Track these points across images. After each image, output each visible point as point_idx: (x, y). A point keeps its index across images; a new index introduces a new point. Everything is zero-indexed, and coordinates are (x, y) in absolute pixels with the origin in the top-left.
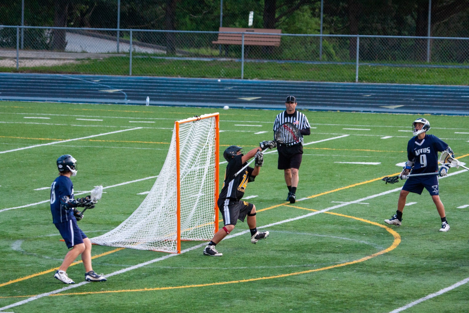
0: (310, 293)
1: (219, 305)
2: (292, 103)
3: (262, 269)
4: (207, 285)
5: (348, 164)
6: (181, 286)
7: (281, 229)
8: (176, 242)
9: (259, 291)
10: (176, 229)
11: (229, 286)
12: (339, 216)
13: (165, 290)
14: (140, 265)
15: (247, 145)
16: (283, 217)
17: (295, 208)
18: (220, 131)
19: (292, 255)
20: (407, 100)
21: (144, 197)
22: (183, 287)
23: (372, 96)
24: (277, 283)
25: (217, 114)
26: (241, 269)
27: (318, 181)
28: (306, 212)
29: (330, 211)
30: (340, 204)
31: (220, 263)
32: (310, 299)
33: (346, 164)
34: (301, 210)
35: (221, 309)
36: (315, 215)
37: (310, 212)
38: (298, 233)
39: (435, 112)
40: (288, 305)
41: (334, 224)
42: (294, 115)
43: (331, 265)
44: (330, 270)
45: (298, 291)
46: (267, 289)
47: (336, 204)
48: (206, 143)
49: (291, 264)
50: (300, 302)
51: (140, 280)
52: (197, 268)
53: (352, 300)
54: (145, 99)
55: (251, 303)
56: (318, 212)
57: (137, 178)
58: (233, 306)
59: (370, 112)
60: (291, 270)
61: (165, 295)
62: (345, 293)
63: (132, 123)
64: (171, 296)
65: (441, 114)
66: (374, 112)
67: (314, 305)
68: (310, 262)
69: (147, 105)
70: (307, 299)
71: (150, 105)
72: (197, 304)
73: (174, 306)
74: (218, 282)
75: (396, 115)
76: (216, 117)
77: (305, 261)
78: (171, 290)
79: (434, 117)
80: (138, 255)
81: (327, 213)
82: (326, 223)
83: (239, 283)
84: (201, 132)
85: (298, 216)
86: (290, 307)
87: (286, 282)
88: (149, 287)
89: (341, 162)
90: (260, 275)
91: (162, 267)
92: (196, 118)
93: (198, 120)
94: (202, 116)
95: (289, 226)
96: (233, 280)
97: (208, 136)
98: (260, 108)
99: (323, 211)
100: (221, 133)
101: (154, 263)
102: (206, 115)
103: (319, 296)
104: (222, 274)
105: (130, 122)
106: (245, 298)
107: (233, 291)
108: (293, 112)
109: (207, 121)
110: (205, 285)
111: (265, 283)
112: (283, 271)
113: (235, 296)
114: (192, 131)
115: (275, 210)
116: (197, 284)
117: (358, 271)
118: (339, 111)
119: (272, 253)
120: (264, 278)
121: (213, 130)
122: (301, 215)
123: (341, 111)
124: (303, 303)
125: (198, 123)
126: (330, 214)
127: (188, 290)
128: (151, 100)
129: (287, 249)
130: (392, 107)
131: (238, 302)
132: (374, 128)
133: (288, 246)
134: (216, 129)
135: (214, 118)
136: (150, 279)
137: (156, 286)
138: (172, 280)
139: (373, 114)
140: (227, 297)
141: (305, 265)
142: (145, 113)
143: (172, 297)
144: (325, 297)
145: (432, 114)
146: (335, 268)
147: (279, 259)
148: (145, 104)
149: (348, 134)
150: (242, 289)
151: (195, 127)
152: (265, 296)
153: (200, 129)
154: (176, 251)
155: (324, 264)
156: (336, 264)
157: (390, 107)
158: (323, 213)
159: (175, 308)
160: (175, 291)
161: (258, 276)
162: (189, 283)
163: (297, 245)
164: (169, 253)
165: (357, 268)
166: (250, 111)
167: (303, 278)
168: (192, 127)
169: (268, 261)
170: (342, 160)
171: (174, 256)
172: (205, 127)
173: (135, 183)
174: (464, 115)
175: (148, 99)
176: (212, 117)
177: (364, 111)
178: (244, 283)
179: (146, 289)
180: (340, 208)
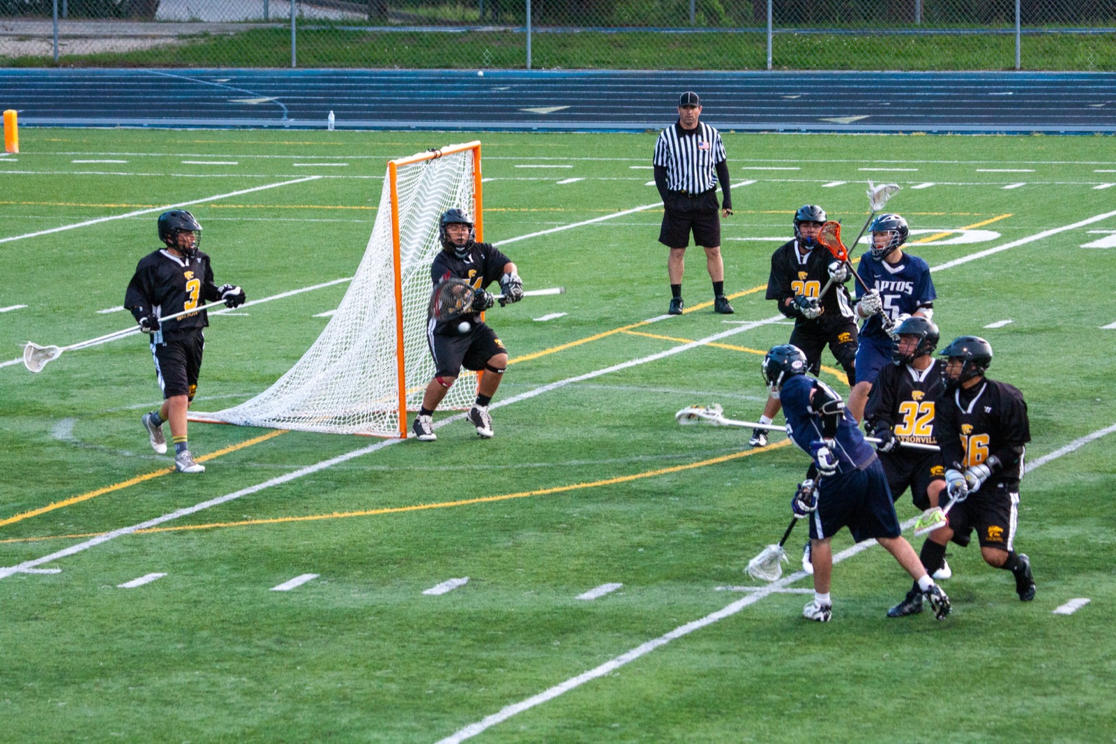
0: (680, 515)
1: (490, 542)
2: (693, 106)
3: (580, 466)
4: (465, 502)
5: (754, 242)
6: (410, 505)
7: (618, 383)
8: (398, 414)
9: (574, 512)
10: (397, 387)
11: (511, 503)
12: (737, 352)
13: (376, 516)
14: (323, 465)
15: (542, 207)
16: (621, 356)
17: (644, 338)
18: (483, 180)
19: (640, 436)
20: (876, 105)
21: (326, 320)
22: (414, 508)
23: (803, 97)
24: (609, 494)
25: (477, 143)
26: (535, 468)
27: (693, 279)
28: (668, 345)
29: (718, 341)
30: (739, 325)
31: (490, 457)
32: (681, 526)
33: (749, 242)
34: (658, 340)
35: (493, 552)
36: (687, 351)
37: (677, 344)
38: (653, 390)
39: (935, 128)
40: (636, 539)
41: (728, 368)
43: (723, 454)
44: (722, 464)
45: (655, 510)
46: (591, 508)
47: (732, 327)
49: (638, 456)
50: (658, 533)
51: (324, 496)
52: (442, 468)
53: (769, 526)
54: (326, 117)
55: (558, 539)
56: (694, 344)
57: (314, 283)
58: (519, 545)
59: (799, 131)
60: (636, 467)
61: (378, 527)
62: (753, 513)
63: (298, 168)
64: (389, 527)
65: (946, 132)
66: (807, 131)
67: (688, 539)
68: (678, 448)
69: (330, 130)
70: (673, 527)
71: (336, 128)
72: (444, 543)
73: (397, 549)
74: (487, 495)
75: (853, 137)
76: (475, 150)
77: (667, 448)
78: (389, 515)
79: (930, 138)
80: (317, 444)
81: (712, 345)
82: (708, 367)
83: (531, 497)
84: (443, 181)
85: (652, 353)
86: (639, 545)
87: (631, 494)
88: (342, 510)
89: (739, 239)
90: (575, 478)
91: (368, 468)
92: (432, 154)
93: (435, 157)
94: (445, 150)
95: (633, 375)
96: (517, 491)
97: (459, 191)
98: (567, 130)
99: (705, 341)
100: (486, 183)
101: (352, 460)
102: (453, 147)
103: (698, 520)
104: (498, 479)
105: (295, 165)
106: (544, 527)
107: (518, 513)
108: (694, 126)
109: (456, 160)
110: (459, 503)
111: (585, 496)
112: (622, 471)
113: (520, 525)
114: (423, 181)
115: (603, 343)
116: (442, 500)
117: (780, 465)
118: (732, 132)
119: (598, 433)
120: (584, 485)
121: (469, 178)
122: (658, 352)
123: (736, 130)
124: (666, 535)
125: (437, 164)
126: (719, 348)
127: (423, 514)
128: (337, 117)
129: (630, 423)
130: (845, 121)
131: (529, 537)
132: (808, 165)
133: (632, 417)
134: (475, 174)
135: (470, 153)
136: (343, 493)
137: (358, 509)
138: (391, 494)
139: (806, 136)
140: (508, 528)
141: (669, 456)
142: (326, 147)
143: (392, 530)
144: (712, 521)
145: (929, 132)
146: (731, 460)
147: (614, 445)
148: (326, 128)
149: (753, 178)
150: (539, 508)
151: (429, 172)
152: (585, 523)
153: (439, 177)
154: (397, 433)
155: (708, 452)
156: (734, 453)
157: (840, 120)
158: (703, 346)
159: (398, 553)
160: (397, 516)
161: (570, 482)
162: (427, 500)
163: (652, 414)
164: (382, 439)
165: (778, 460)
166: (546, 137)
167: (665, 483)
168: (425, 172)
169: (590, 449)
170: (742, 233)
171: (393, 445)
172: (452, 171)
173: (309, 292)
174: (995, 132)
175: (332, 117)
176: (465, 150)
177: (785, 131)
178: (542, 497)
179: (336, 514)
180: (739, 335)
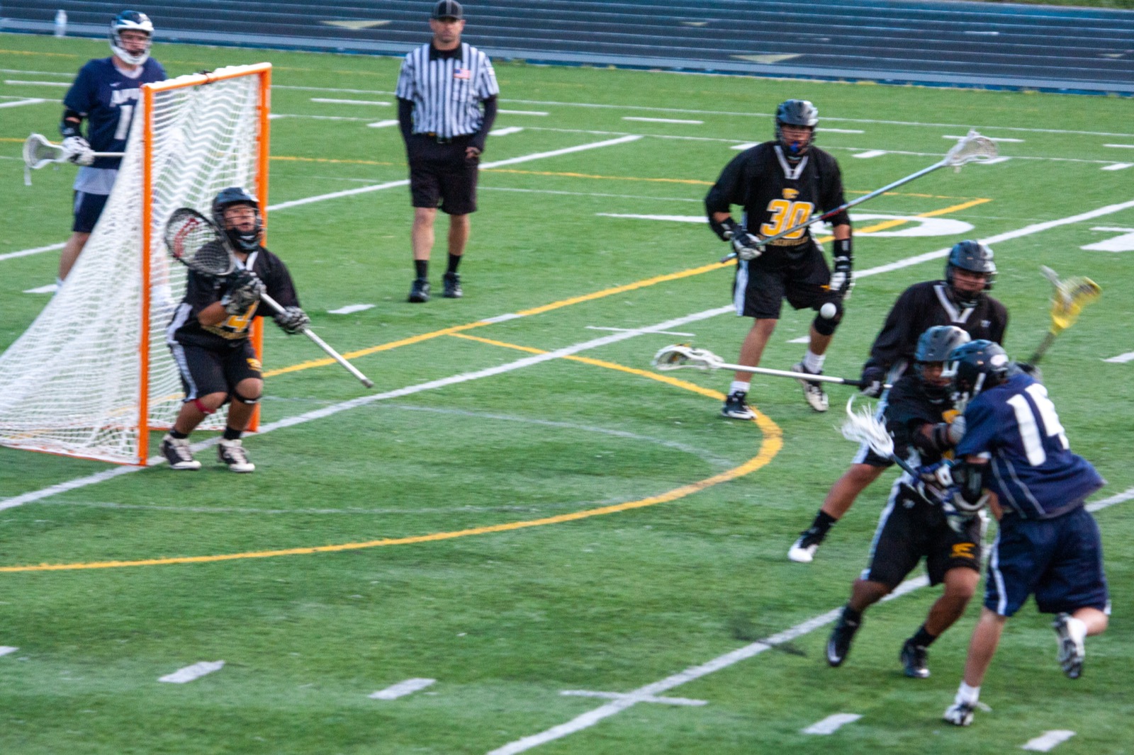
0: (517, 589)
1: (255, 614)
2: (453, 20)
3: (384, 516)
4: (223, 557)
5: (636, 220)
6: (147, 557)
7: (439, 404)
8: (137, 432)
9: (372, 578)
10: (136, 395)
11: (287, 562)
12: (607, 370)
13: (99, 570)
14: (30, 497)
15: (346, 157)
16: (447, 367)
17: (480, 344)
18: (271, 116)
19: (469, 478)
20: (810, 40)
21: (45, 300)
22: (153, 562)
23: (711, 25)
24: (424, 556)
25: (265, 66)
26: (320, 516)
27: (547, 265)
28: (511, 356)
29: (580, 353)
30: (610, 333)
31: (262, 497)
32: (518, 605)
33: (629, 220)
34: (499, 348)
35: (259, 629)
36: (538, 365)
37: (525, 355)
38: (489, 416)
39: (889, 76)
40: (456, 619)
41: (593, 392)
42: (456, 54)
43: (580, 508)
44: (579, 523)
45: (484, 581)
46: (395, 573)
47: (600, 334)
48: (229, 153)
49: (464, 505)
50: (487, 613)
51: (29, 540)
52: (195, 509)
53: (639, 611)
54: (52, 18)
55: (348, 613)
56: (547, 356)
57: (28, 246)
58: (296, 620)
59: (702, 70)
60: (464, 521)
61: (101, 586)
62: (617, 591)
63: (12, 86)
64: (118, 587)
65: (904, 82)
66: (715, 71)
67: (529, 623)
68: (520, 498)
69: (59, 36)
70: (508, 605)
71: (68, 34)
72: (193, 612)
73: (128, 618)
74: (254, 549)
75: (776, 83)
76: (262, 74)
77: (507, 496)
78: (118, 570)
79: (885, 89)
80: (22, 467)
81: (573, 358)
82: (567, 387)
83: (315, 555)
84: (217, 116)
85: (488, 366)
86: (461, 627)
87: (449, 556)
88: (53, 559)
89: (615, 215)
90: (376, 532)
91: (92, 504)
92: (203, 78)
93: (208, 82)
94: (219, 72)
95: (463, 395)
96: (296, 546)
97: (237, 129)
98: (385, 54)
99: (562, 353)
100: (273, 121)
101: (72, 492)
102: (231, 70)
103: (542, 597)
104: (268, 527)
105: (9, 82)
106: (329, 598)
107: (296, 576)
108: (452, 46)
109: (234, 87)
110: (215, 558)
111: (389, 556)
112: (442, 525)
113: (303, 593)
114: (190, 115)
115: (423, 348)
116: (192, 554)
117: (657, 527)
118: (613, 68)
119: (409, 472)
120: (388, 542)
121: (252, 113)
122: (498, 364)
123: (619, 66)
124: (498, 616)
125: (209, 92)
126: (581, 363)
127: (166, 570)
128: (70, 19)
129: (455, 459)
130: (767, 60)
131: (309, 610)
132: (713, 118)
133: (458, 451)
134: (261, 109)
135: (255, 78)
136: (56, 537)
137: (75, 559)
138: (121, 541)
139: (710, 79)
140: (281, 596)
141: (506, 507)
142: (52, 59)
143: (119, 592)
144: (561, 600)
145: (881, 81)
146: (592, 518)
147: (431, 489)
148: (51, 33)
149: (638, 133)
150: (325, 571)
151: (198, 103)
152: (388, 594)
153: (212, 110)
154: (133, 458)
155: (561, 505)
156: (595, 507)
157: (759, 59)
158: (561, 360)
159: (130, 622)
160: (128, 572)
161: (369, 537)
162: (171, 551)
163: (486, 449)
164: (113, 465)
165: (655, 520)
166: (355, 62)
167: (498, 545)
168: (192, 102)
169: (400, 492)
170: (619, 207)
171: (129, 474)
172: (228, 103)
173: (21, 259)
174: (971, 86)
175: (62, 18)
176: (248, 74)
177: (685, 70)
178: (330, 556)
179: (45, 566)
180: (610, 346)
